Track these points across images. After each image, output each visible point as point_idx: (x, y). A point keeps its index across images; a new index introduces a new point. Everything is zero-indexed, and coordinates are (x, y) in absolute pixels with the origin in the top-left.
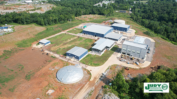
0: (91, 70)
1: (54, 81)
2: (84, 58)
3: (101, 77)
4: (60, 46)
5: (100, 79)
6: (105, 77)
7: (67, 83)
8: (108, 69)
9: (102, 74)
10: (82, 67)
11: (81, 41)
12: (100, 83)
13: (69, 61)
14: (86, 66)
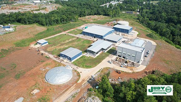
0: (81, 72)
1: (42, 81)
2: (77, 60)
3: (90, 79)
4: (57, 47)
5: (88, 81)
6: (94, 80)
7: (53, 84)
8: (99, 71)
9: (92, 76)
10: (73, 68)
11: (79, 42)
12: (87, 85)
13: (62, 62)
14: (77, 68)
